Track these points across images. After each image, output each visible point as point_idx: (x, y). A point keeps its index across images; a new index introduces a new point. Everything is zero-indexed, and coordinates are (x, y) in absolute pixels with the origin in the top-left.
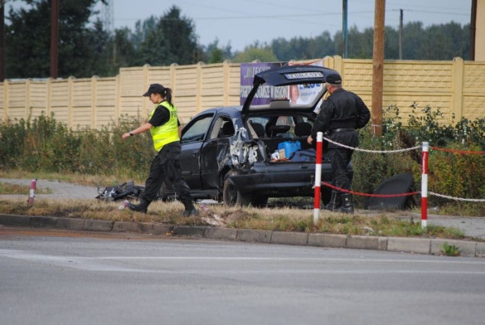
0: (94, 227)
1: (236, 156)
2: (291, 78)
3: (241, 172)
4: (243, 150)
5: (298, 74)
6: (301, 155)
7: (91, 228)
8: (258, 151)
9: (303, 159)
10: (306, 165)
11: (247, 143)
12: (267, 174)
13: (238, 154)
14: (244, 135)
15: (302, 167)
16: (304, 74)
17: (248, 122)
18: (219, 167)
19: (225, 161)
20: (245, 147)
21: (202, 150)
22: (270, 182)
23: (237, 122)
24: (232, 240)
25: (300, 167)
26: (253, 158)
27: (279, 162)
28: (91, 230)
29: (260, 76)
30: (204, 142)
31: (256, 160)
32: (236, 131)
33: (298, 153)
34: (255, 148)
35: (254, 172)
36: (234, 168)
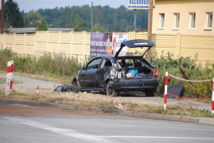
0: (69, 108)
1: (112, 75)
2: (136, 45)
3: (115, 82)
4: (116, 73)
5: (138, 43)
6: (139, 75)
7: (67, 108)
8: (122, 73)
9: (139, 77)
10: (141, 79)
11: (117, 70)
12: (126, 83)
13: (114, 74)
14: (116, 67)
15: (140, 80)
16: (141, 43)
17: (117, 61)
18: (105, 79)
19: (108, 77)
21: (98, 72)
22: (127, 86)
23: (113, 62)
24: (130, 116)
26: (120, 76)
27: (130, 78)
28: (68, 109)
29: (123, 44)
30: (98, 69)
31: (121, 77)
32: (113, 65)
33: (137, 74)
34: (121, 72)
35: (120, 82)
36: (112, 80)
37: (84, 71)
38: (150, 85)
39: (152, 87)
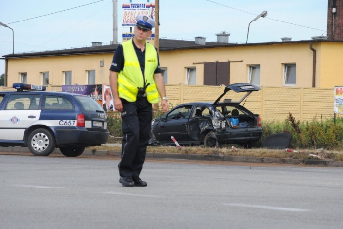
3: (218, 133)
6: (243, 124)
8: (226, 123)
9: (244, 126)
11: (220, 119)
12: (233, 133)
13: (216, 124)
14: (218, 115)
15: (246, 130)
16: (247, 87)
17: (216, 109)
18: (202, 130)
19: (207, 127)
20: (219, 121)
21: (189, 123)
22: (234, 137)
23: (212, 109)
25: (244, 130)
26: (224, 126)
27: (234, 128)
30: (188, 118)
33: (241, 123)
34: (225, 121)
35: (228, 132)
36: (214, 131)
37: (164, 122)
38: (256, 136)
39: (258, 137)
